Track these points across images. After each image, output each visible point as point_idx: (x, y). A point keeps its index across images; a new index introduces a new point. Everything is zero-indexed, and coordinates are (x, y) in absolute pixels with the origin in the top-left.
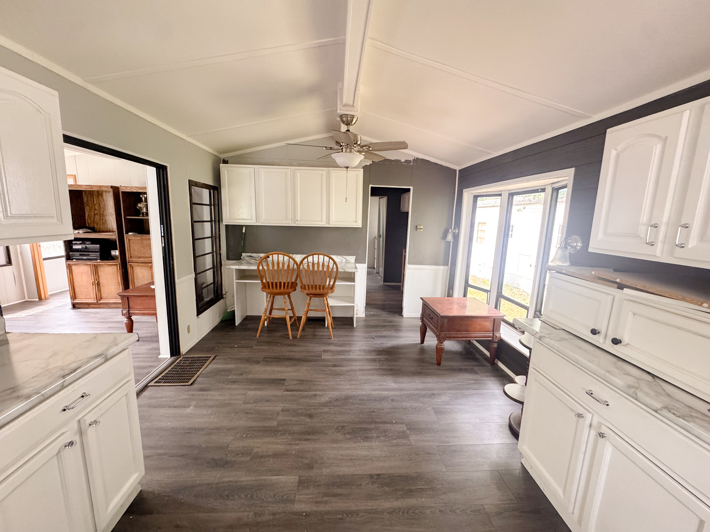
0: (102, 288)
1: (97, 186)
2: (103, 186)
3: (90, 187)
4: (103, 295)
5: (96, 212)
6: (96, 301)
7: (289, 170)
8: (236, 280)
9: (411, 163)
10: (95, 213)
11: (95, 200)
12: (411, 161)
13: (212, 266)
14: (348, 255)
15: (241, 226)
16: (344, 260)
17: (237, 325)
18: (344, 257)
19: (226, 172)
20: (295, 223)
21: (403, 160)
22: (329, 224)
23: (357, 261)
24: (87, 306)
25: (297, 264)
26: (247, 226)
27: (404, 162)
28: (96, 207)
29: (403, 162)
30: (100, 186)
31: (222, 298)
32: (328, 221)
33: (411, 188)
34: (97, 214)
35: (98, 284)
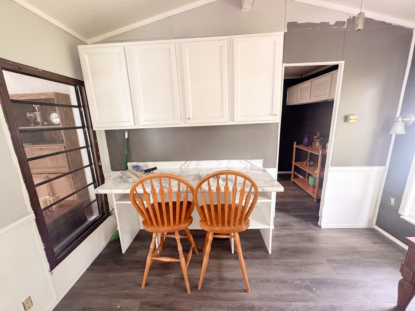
7: (172, 43)
8: (117, 201)
9: (344, 25)
12: (344, 22)
13: (92, 182)
14: (253, 159)
15: (123, 131)
16: (249, 165)
17: (123, 252)
18: (249, 161)
19: (86, 56)
20: (186, 122)
21: (332, 23)
22: (233, 120)
23: (265, 165)
25: (192, 188)
26: (128, 130)
27: (335, 25)
29: (331, 26)
31: (109, 214)
32: (232, 117)
33: (342, 64)
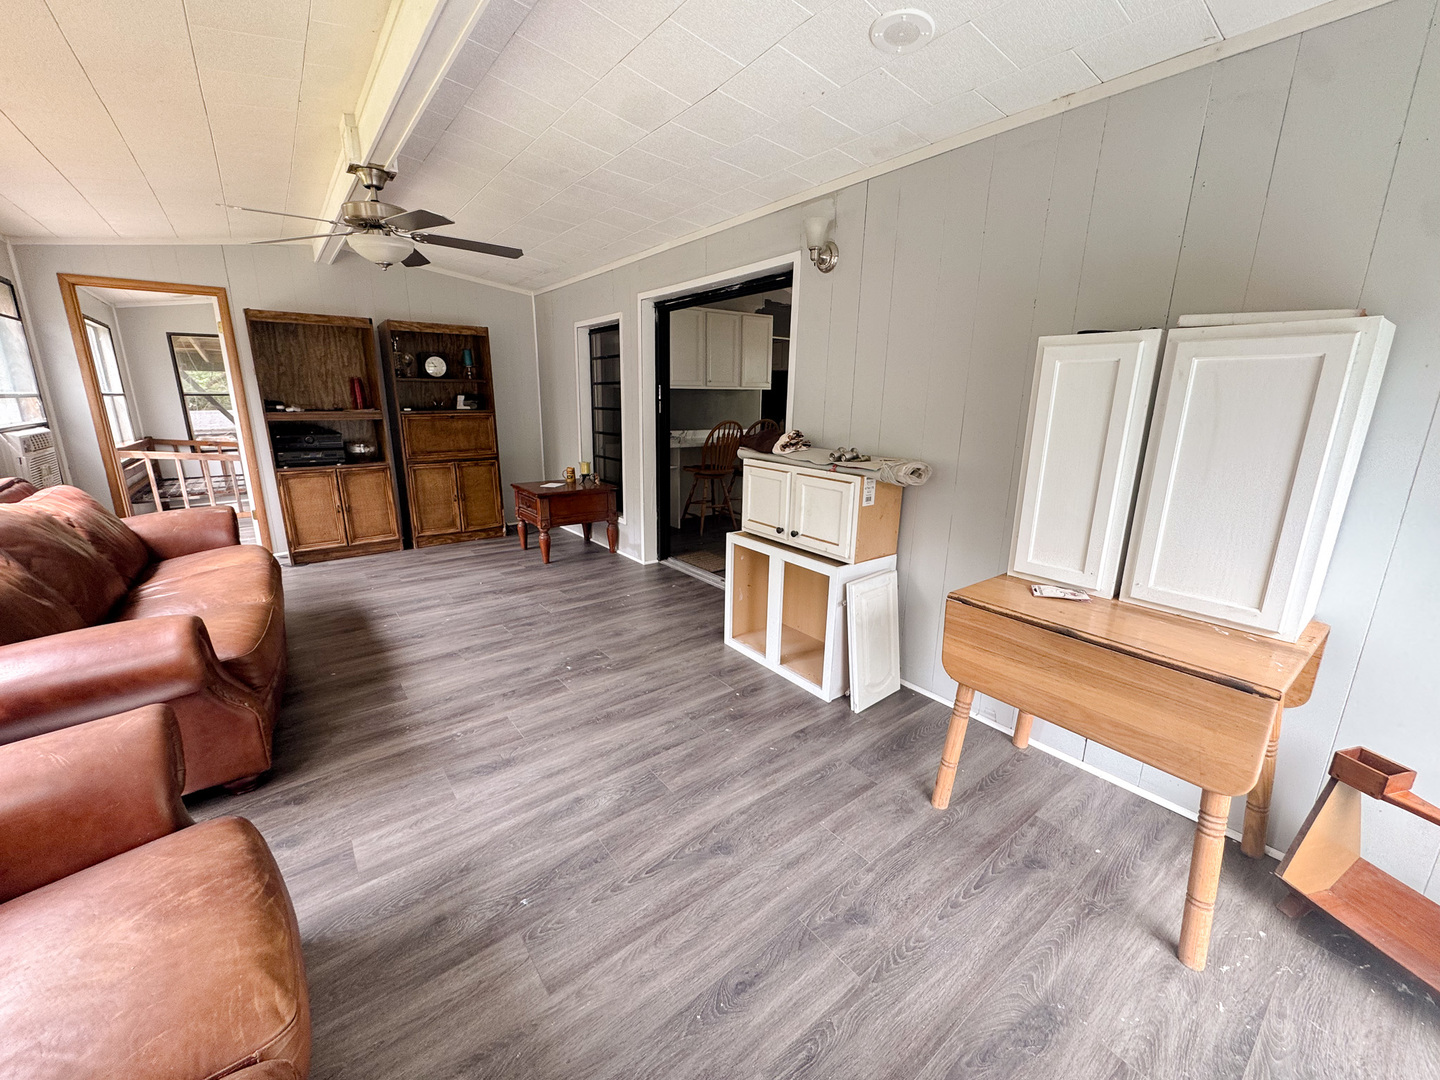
0: (356, 517)
1: (340, 318)
2: (353, 318)
3: (326, 319)
4: (359, 531)
5: (282, 369)
6: (345, 544)
10: (281, 371)
11: (279, 345)
24: (321, 557)
28: (282, 359)
30: (347, 319)
32: (740, 382)
34: (284, 373)
35: (349, 510)
